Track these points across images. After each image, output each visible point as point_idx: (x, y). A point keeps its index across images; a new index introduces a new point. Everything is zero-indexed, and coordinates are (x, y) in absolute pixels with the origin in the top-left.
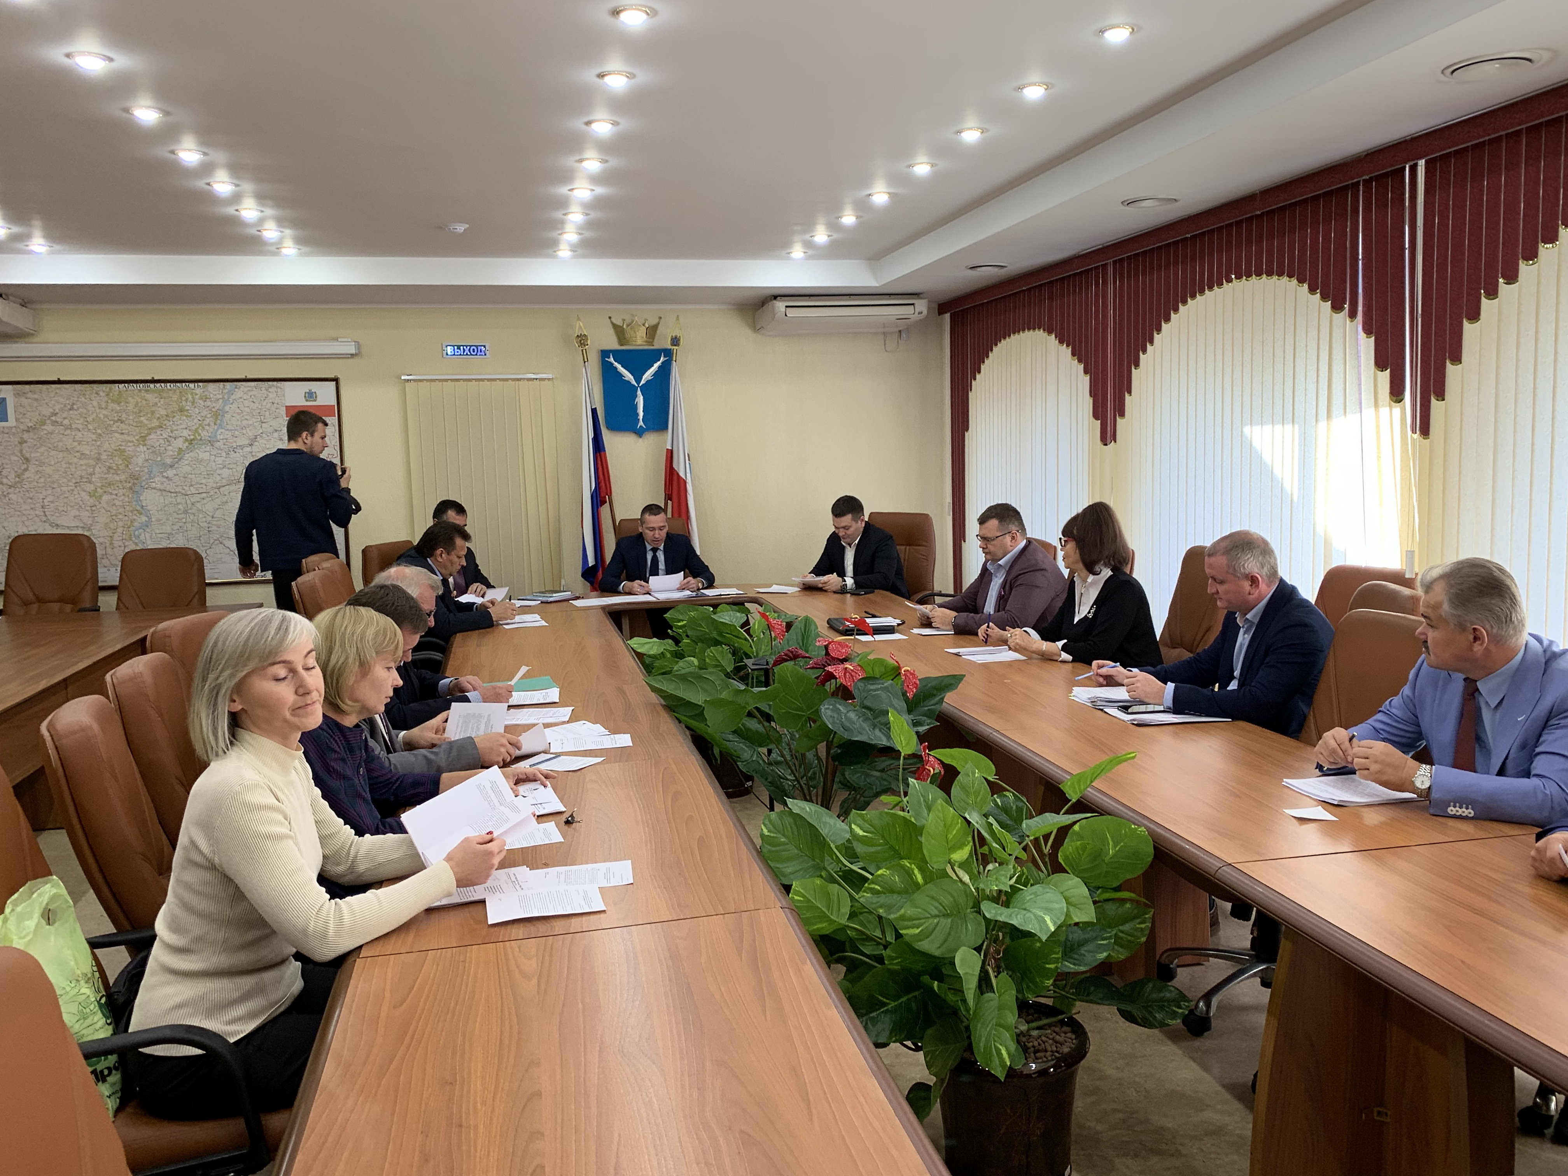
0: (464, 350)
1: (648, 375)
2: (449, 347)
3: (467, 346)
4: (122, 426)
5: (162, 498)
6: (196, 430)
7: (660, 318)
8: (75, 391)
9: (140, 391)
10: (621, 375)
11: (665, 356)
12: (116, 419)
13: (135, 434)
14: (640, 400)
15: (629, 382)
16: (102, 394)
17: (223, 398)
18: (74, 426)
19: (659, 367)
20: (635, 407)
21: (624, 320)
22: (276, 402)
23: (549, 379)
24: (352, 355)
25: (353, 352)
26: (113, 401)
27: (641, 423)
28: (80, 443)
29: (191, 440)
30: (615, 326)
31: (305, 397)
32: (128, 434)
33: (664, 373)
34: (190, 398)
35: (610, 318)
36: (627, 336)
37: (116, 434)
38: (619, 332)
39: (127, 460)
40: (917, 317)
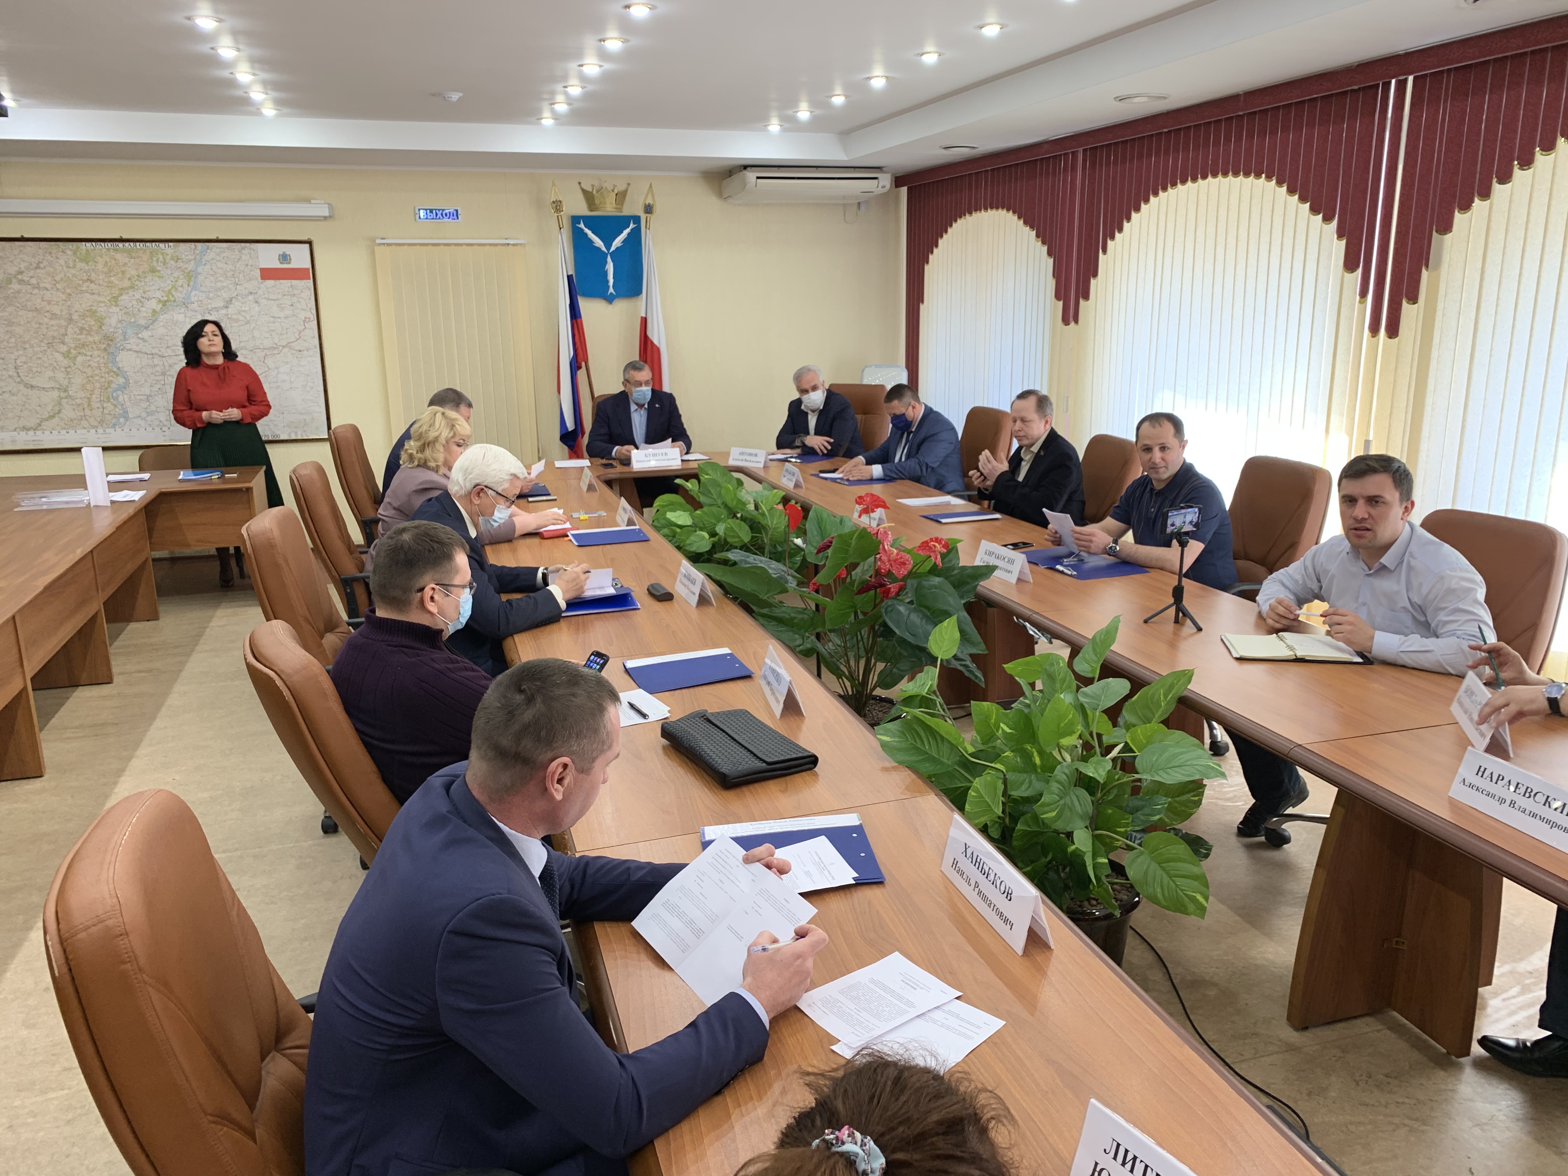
0: (436, 214)
1: (618, 242)
2: (421, 211)
3: (439, 210)
4: (92, 286)
5: (138, 361)
6: (170, 292)
7: (629, 184)
8: (40, 248)
9: (108, 250)
10: (591, 241)
11: (634, 223)
12: (85, 278)
13: (105, 294)
14: (610, 267)
15: (599, 249)
16: (69, 252)
17: (195, 259)
18: (42, 285)
19: (629, 234)
20: (606, 274)
21: (593, 186)
22: (250, 263)
23: (521, 244)
24: (325, 217)
25: (327, 214)
26: (81, 260)
27: (611, 290)
28: (49, 302)
29: (165, 301)
30: (584, 192)
31: (280, 259)
32: (99, 294)
33: (635, 240)
34: (161, 258)
35: (580, 183)
36: (597, 201)
37: (88, 295)
38: (589, 197)
39: (101, 322)
40: (880, 191)
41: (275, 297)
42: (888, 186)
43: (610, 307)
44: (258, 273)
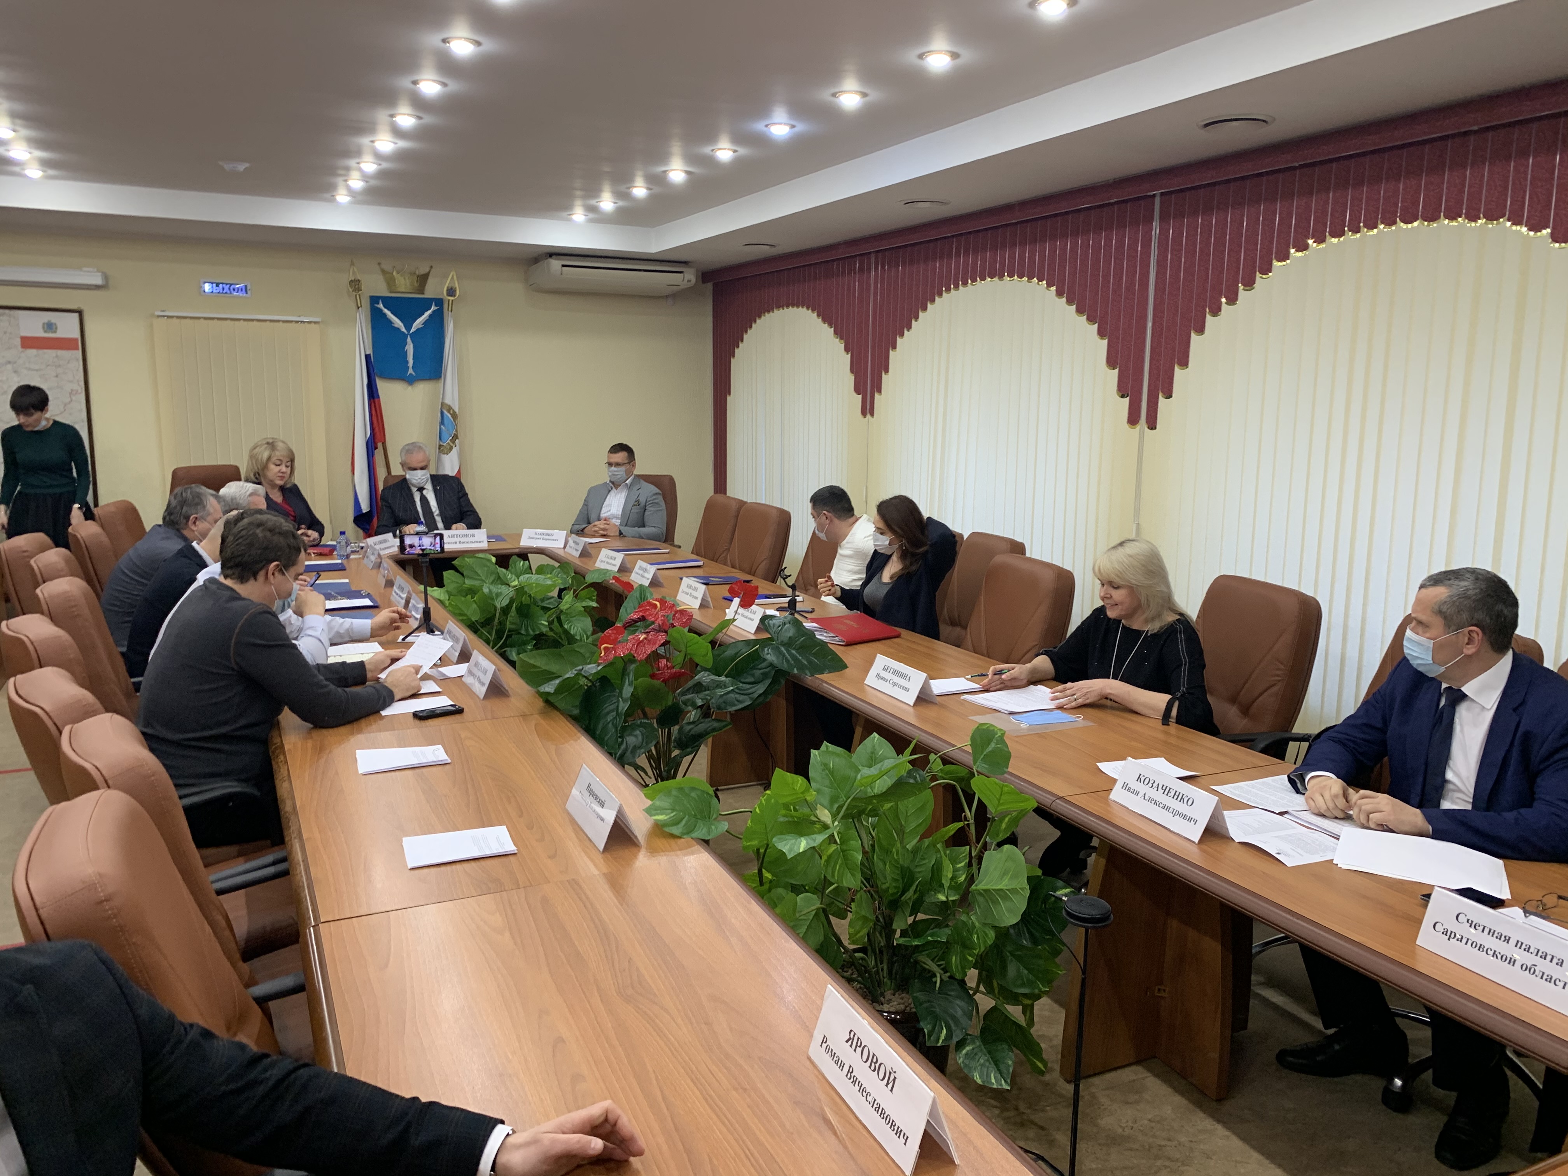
0: (223, 289)
1: (419, 323)
2: (207, 284)
3: (227, 284)
7: (431, 267)
10: (390, 322)
11: (436, 305)
14: (410, 348)
15: (398, 329)
19: (430, 316)
20: (405, 354)
21: (394, 267)
22: (9, 331)
23: (315, 323)
24: (98, 286)
25: (100, 283)
27: (411, 371)
30: (384, 272)
31: (43, 328)
33: (437, 323)
35: (379, 264)
36: (397, 283)
38: (389, 278)
40: (685, 285)
41: (37, 367)
42: (694, 280)
43: (410, 388)
44: (18, 342)
